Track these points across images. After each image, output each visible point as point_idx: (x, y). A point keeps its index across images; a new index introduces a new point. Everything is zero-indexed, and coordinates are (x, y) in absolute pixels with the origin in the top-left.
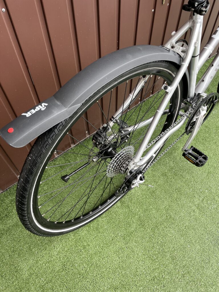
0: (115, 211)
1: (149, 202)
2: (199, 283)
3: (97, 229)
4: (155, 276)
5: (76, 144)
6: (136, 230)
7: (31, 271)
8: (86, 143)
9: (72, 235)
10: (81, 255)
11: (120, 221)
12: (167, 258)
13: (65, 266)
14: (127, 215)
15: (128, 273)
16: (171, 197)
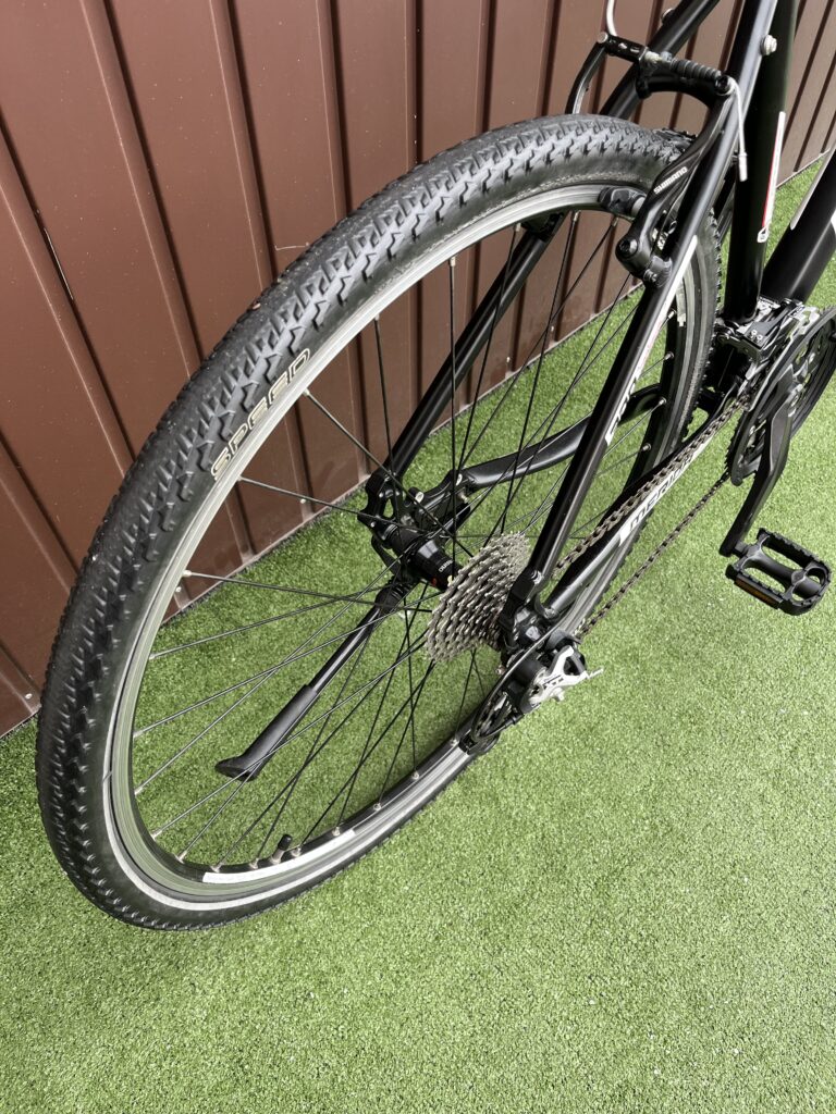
0: (440, 817)
1: (576, 774)
2: (807, 1096)
3: (370, 898)
4: (627, 1081)
5: (262, 553)
6: (533, 894)
7: (101, 1096)
8: (304, 546)
9: (265, 929)
10: (307, 1016)
11: (464, 859)
12: (669, 1004)
13: (242, 1066)
14: (490, 832)
15: (513, 1076)
16: (666, 748)
